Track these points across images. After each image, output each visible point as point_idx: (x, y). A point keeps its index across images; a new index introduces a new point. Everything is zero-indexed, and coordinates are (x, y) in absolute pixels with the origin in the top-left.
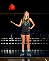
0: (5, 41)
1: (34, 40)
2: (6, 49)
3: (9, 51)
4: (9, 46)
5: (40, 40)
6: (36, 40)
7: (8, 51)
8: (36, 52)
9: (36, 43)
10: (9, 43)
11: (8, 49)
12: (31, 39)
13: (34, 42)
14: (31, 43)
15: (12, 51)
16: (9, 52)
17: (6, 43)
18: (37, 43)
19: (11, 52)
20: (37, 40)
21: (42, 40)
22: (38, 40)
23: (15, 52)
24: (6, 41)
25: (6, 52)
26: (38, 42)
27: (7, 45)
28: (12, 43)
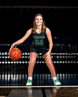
0: (3, 57)
1: (58, 57)
2: (6, 73)
3: (12, 76)
4: (11, 66)
5: (69, 57)
6: (61, 57)
7: (10, 77)
8: (64, 78)
9: (61, 62)
10: (12, 62)
11: (9, 73)
12: (52, 54)
13: (58, 60)
14: (55, 62)
15: (17, 76)
16: (12, 78)
17: (6, 62)
18: (63, 62)
19: (14, 78)
20: (64, 57)
21: (72, 57)
22: (65, 55)
23: (23, 78)
24: (6, 57)
25: (6, 78)
26: (65, 60)
27: (8, 66)
28: (17, 62)
